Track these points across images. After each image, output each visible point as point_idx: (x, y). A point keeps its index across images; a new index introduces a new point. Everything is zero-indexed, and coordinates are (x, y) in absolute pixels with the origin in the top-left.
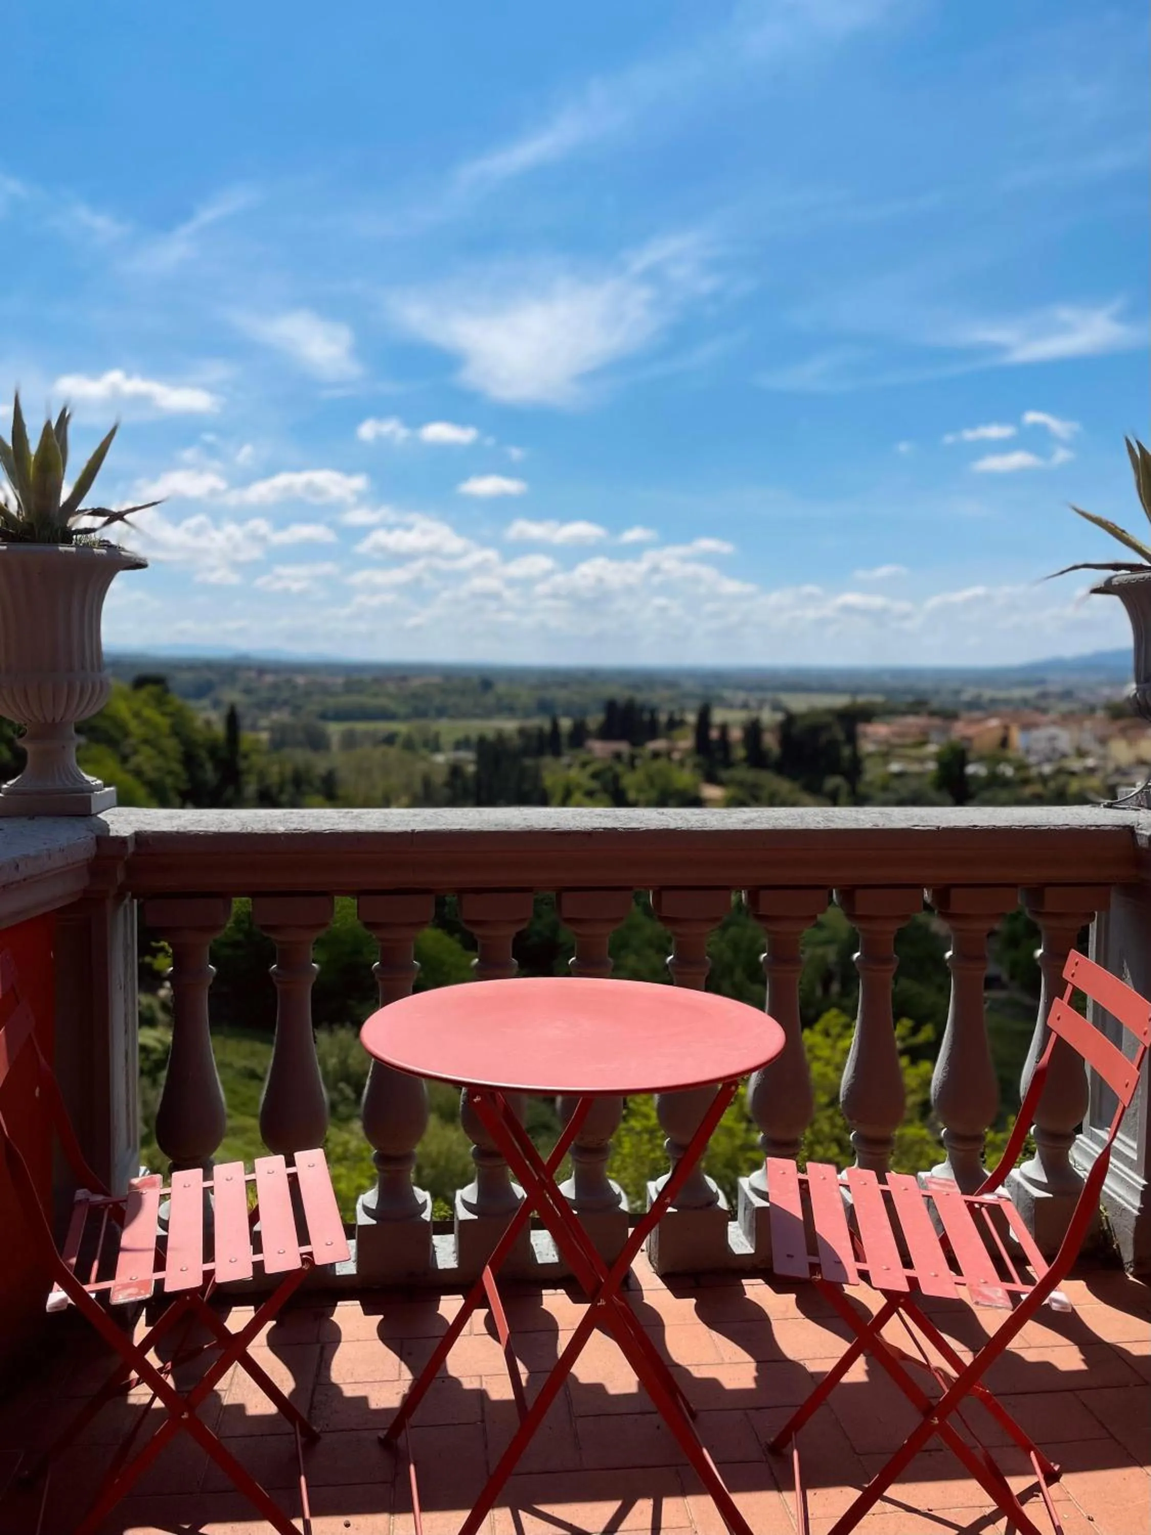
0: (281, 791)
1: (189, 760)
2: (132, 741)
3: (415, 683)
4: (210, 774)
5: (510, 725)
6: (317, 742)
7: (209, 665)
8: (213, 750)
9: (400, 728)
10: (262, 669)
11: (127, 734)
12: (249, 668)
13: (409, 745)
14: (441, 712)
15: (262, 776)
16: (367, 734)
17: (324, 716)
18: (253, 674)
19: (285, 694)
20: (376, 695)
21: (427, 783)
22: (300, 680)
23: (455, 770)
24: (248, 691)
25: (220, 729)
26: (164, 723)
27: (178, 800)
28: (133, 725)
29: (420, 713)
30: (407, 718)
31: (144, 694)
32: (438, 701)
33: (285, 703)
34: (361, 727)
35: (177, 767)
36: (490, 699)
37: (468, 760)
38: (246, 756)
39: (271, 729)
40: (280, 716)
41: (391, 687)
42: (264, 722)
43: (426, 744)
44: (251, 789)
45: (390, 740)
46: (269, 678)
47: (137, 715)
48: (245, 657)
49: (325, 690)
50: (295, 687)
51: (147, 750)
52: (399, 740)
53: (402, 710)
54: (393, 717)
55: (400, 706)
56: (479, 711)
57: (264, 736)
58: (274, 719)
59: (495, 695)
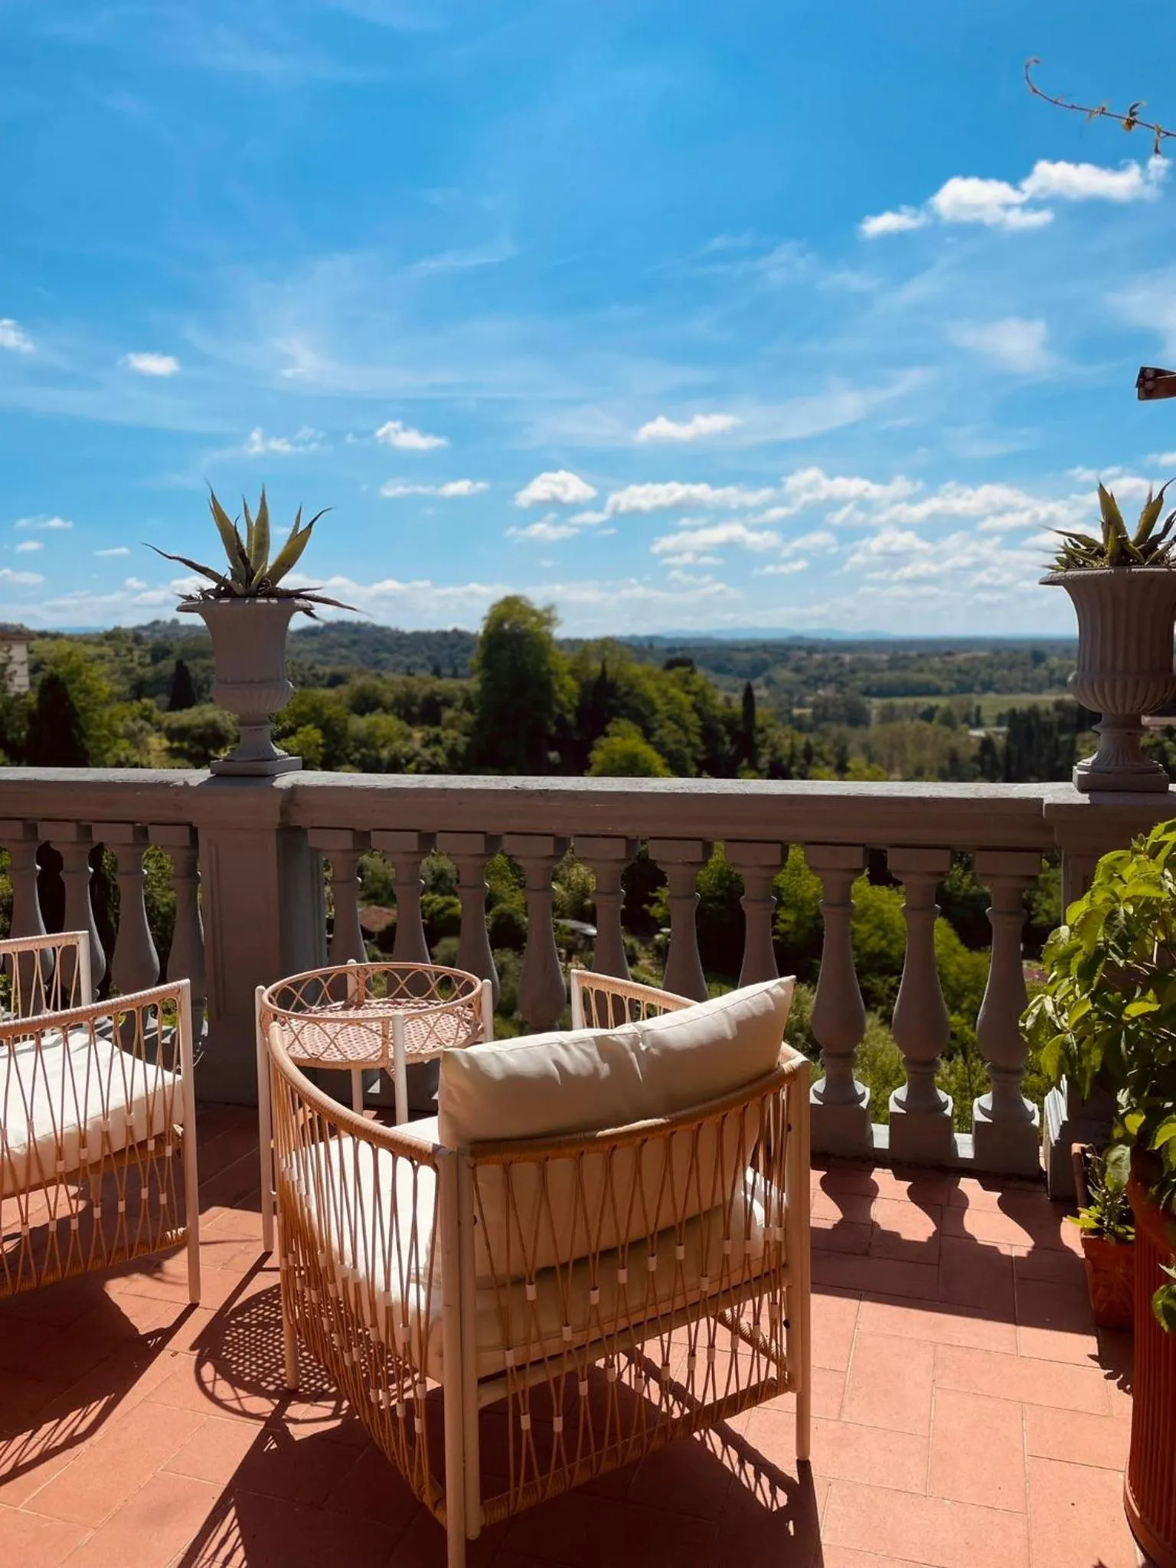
0: (791, 763)
1: (708, 734)
2: (659, 716)
3: (961, 658)
4: (728, 747)
5: (1047, 699)
6: (857, 718)
7: (765, 647)
8: (730, 723)
9: (941, 702)
10: (812, 647)
11: (655, 712)
12: (800, 648)
13: (948, 720)
14: (987, 687)
15: (775, 749)
16: (906, 708)
17: (868, 692)
18: (803, 654)
19: (833, 671)
20: (921, 670)
21: (954, 758)
22: (847, 658)
23: (987, 744)
24: (797, 670)
25: (737, 705)
26: (687, 700)
27: (694, 770)
28: (659, 703)
29: (964, 688)
30: (952, 692)
31: (671, 675)
32: (984, 675)
33: (831, 680)
34: (899, 702)
35: (696, 740)
36: (1041, 672)
37: (1000, 733)
38: (762, 731)
39: (815, 706)
40: (824, 692)
41: (936, 662)
42: (810, 699)
43: (966, 719)
44: (764, 761)
45: (928, 715)
46: (818, 657)
47: (664, 693)
48: (800, 638)
49: (871, 667)
50: (842, 665)
51: (669, 724)
52: (938, 715)
53: (947, 685)
54: (936, 692)
55: (944, 680)
56: (1028, 685)
57: (808, 711)
58: (820, 696)
59: (1047, 668)
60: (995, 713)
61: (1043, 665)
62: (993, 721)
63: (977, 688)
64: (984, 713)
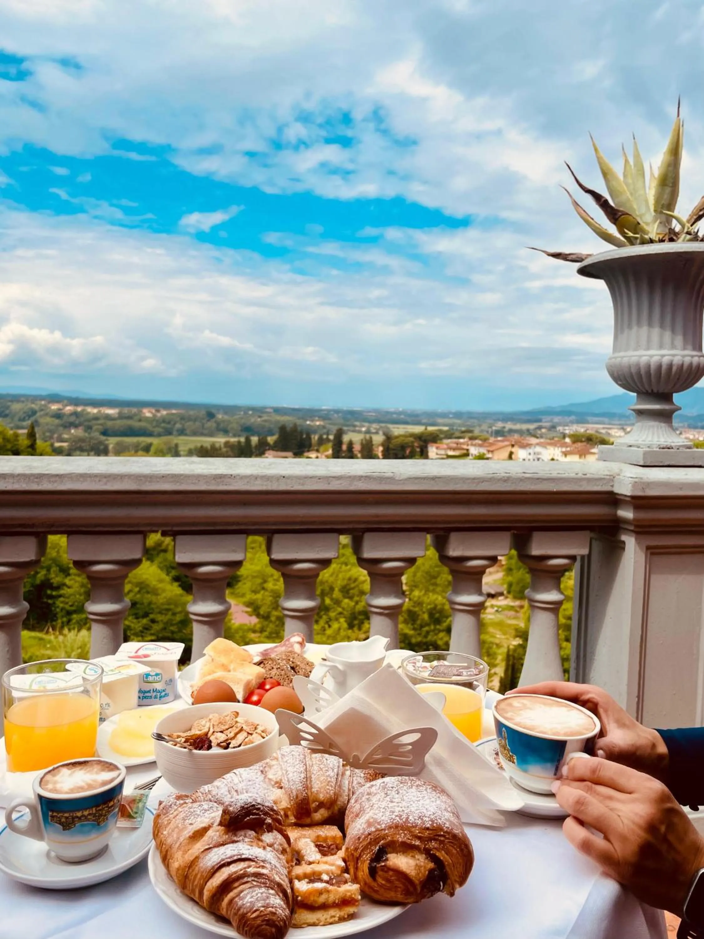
3: (165, 413)
5: (219, 441)
9: (154, 441)
14: (182, 432)
16: (132, 444)
17: (106, 434)
19: (81, 419)
20: (139, 420)
24: (57, 417)
30: (160, 435)
32: (179, 425)
33: (81, 424)
34: (128, 440)
36: (213, 424)
40: (76, 433)
43: (170, 452)
45: (147, 448)
49: (107, 416)
53: (156, 430)
54: (150, 435)
55: (154, 427)
56: (206, 432)
57: (65, 445)
58: (72, 434)
59: (216, 422)
60: (187, 448)
61: (214, 420)
62: (185, 453)
63: (175, 433)
64: (181, 448)
